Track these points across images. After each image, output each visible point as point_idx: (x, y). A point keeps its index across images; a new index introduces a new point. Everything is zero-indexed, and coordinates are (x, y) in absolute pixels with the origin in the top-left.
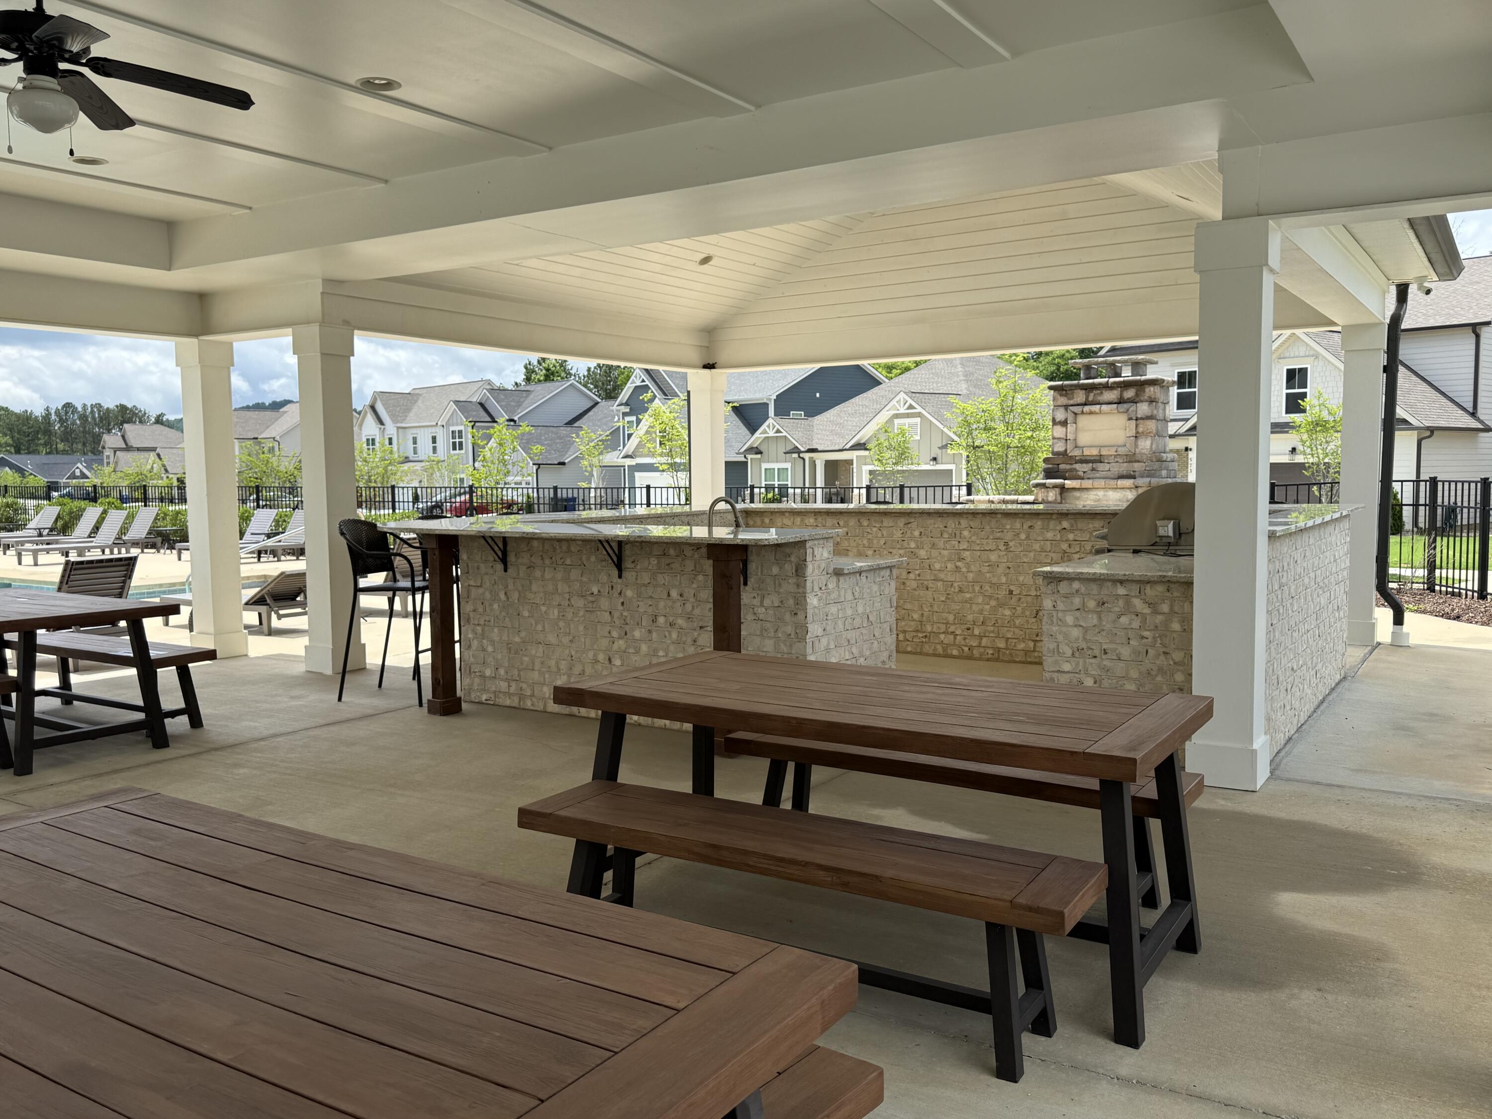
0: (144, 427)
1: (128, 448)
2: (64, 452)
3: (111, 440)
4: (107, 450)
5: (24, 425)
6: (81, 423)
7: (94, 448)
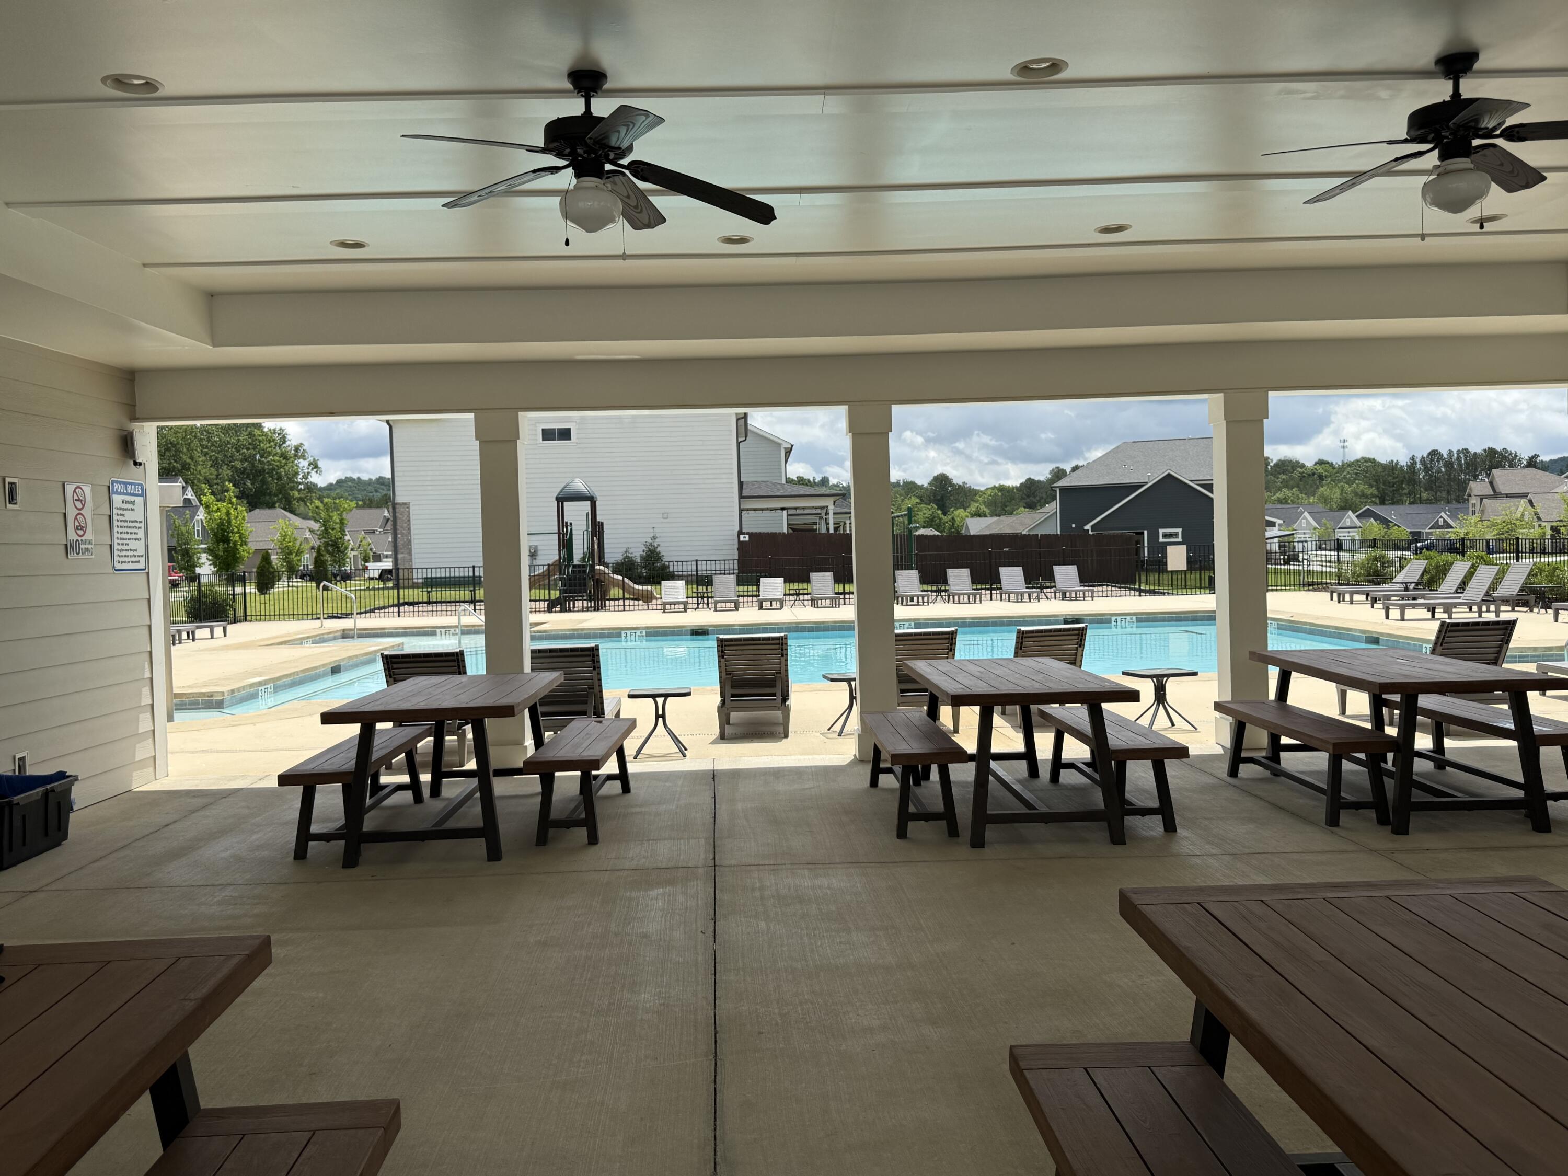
0: (1515, 471)
1: (1496, 495)
2: (1429, 502)
3: (1478, 487)
4: (1474, 497)
5: (1389, 475)
6: (1446, 470)
7: (1458, 496)
